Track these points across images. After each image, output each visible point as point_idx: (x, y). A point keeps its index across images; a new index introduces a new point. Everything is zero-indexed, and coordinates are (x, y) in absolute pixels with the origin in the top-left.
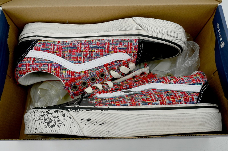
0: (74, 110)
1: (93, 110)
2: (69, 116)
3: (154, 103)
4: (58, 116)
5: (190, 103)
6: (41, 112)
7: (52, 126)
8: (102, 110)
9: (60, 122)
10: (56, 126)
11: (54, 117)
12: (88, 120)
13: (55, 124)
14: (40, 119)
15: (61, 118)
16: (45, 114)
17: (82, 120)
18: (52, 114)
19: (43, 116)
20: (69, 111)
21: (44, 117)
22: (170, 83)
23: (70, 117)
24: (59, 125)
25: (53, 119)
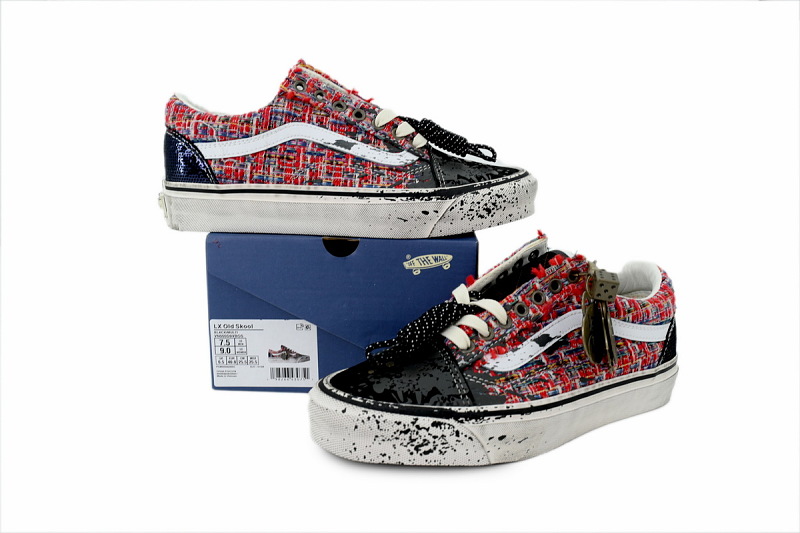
0: (474, 421)
1: (508, 416)
2: (469, 435)
3: (597, 377)
4: (443, 436)
5: (649, 368)
6: (399, 423)
7: (426, 453)
8: (522, 414)
9: (446, 446)
10: (436, 452)
11: (435, 437)
12: (501, 438)
13: (435, 448)
14: (397, 438)
15: (452, 440)
16: (409, 430)
17: (491, 438)
18: (428, 430)
19: (406, 432)
20: (462, 422)
21: (409, 434)
22: (625, 320)
23: (470, 438)
24: (443, 450)
25: (431, 439)
